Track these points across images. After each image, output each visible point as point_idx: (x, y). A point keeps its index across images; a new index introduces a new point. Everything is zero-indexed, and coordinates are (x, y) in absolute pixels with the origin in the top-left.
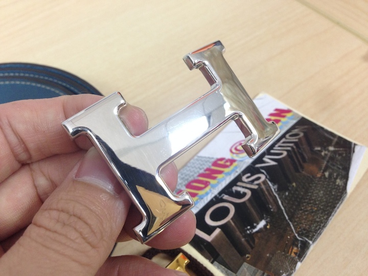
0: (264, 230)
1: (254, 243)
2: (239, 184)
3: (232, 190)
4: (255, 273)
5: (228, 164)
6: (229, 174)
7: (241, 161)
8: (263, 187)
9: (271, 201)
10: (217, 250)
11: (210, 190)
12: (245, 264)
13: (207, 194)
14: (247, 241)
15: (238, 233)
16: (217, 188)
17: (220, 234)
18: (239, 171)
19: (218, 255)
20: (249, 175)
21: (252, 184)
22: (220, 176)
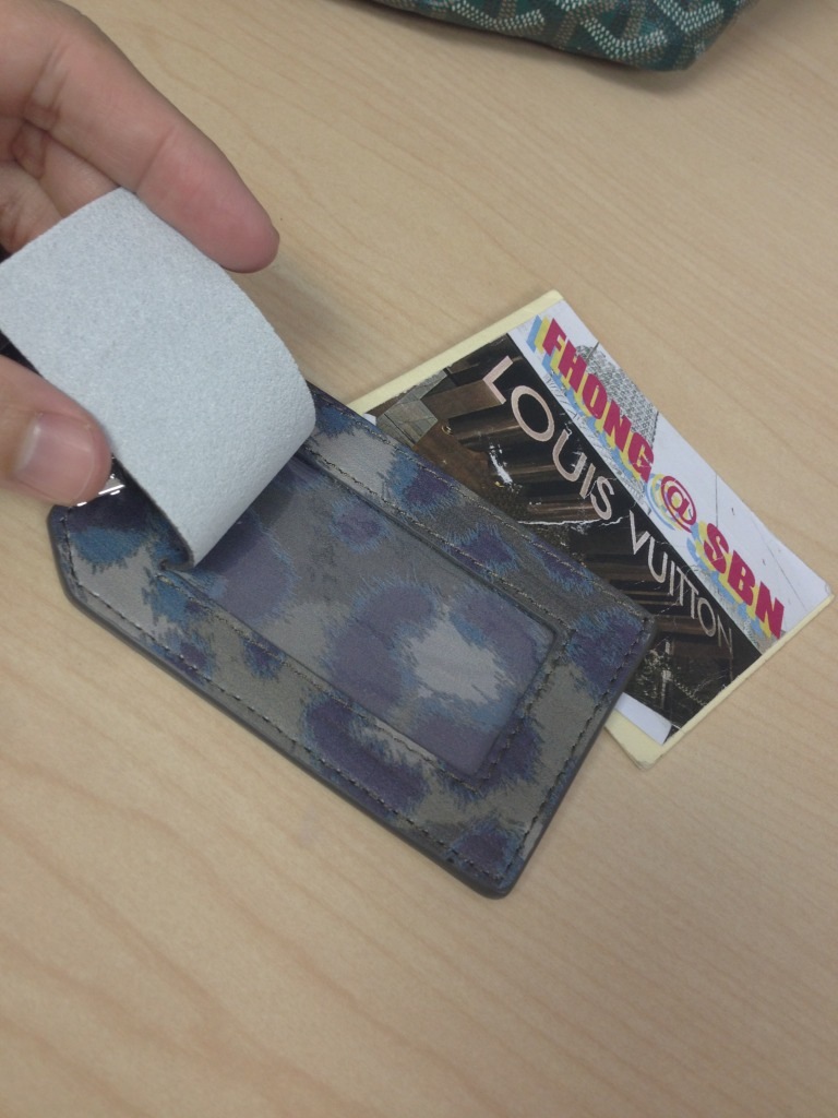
0: (494, 474)
1: (470, 448)
2: (592, 468)
3: (581, 451)
4: (416, 428)
5: (639, 463)
6: (616, 457)
7: (645, 490)
8: (583, 507)
9: (551, 510)
10: (466, 386)
11: (582, 414)
12: (436, 421)
13: (575, 406)
14: (475, 439)
15: (492, 430)
16: (586, 426)
17: (494, 399)
18: (622, 478)
19: (458, 385)
20: (612, 493)
21: (590, 489)
22: (611, 439)
